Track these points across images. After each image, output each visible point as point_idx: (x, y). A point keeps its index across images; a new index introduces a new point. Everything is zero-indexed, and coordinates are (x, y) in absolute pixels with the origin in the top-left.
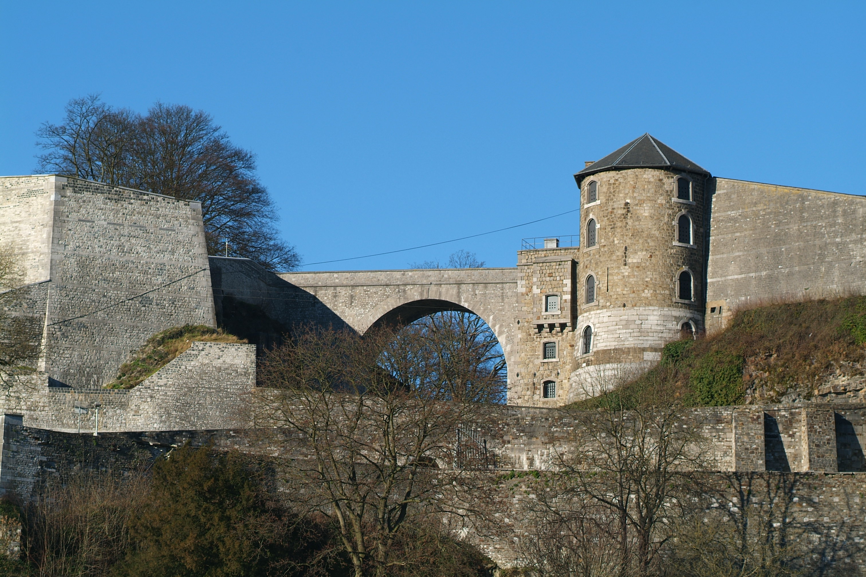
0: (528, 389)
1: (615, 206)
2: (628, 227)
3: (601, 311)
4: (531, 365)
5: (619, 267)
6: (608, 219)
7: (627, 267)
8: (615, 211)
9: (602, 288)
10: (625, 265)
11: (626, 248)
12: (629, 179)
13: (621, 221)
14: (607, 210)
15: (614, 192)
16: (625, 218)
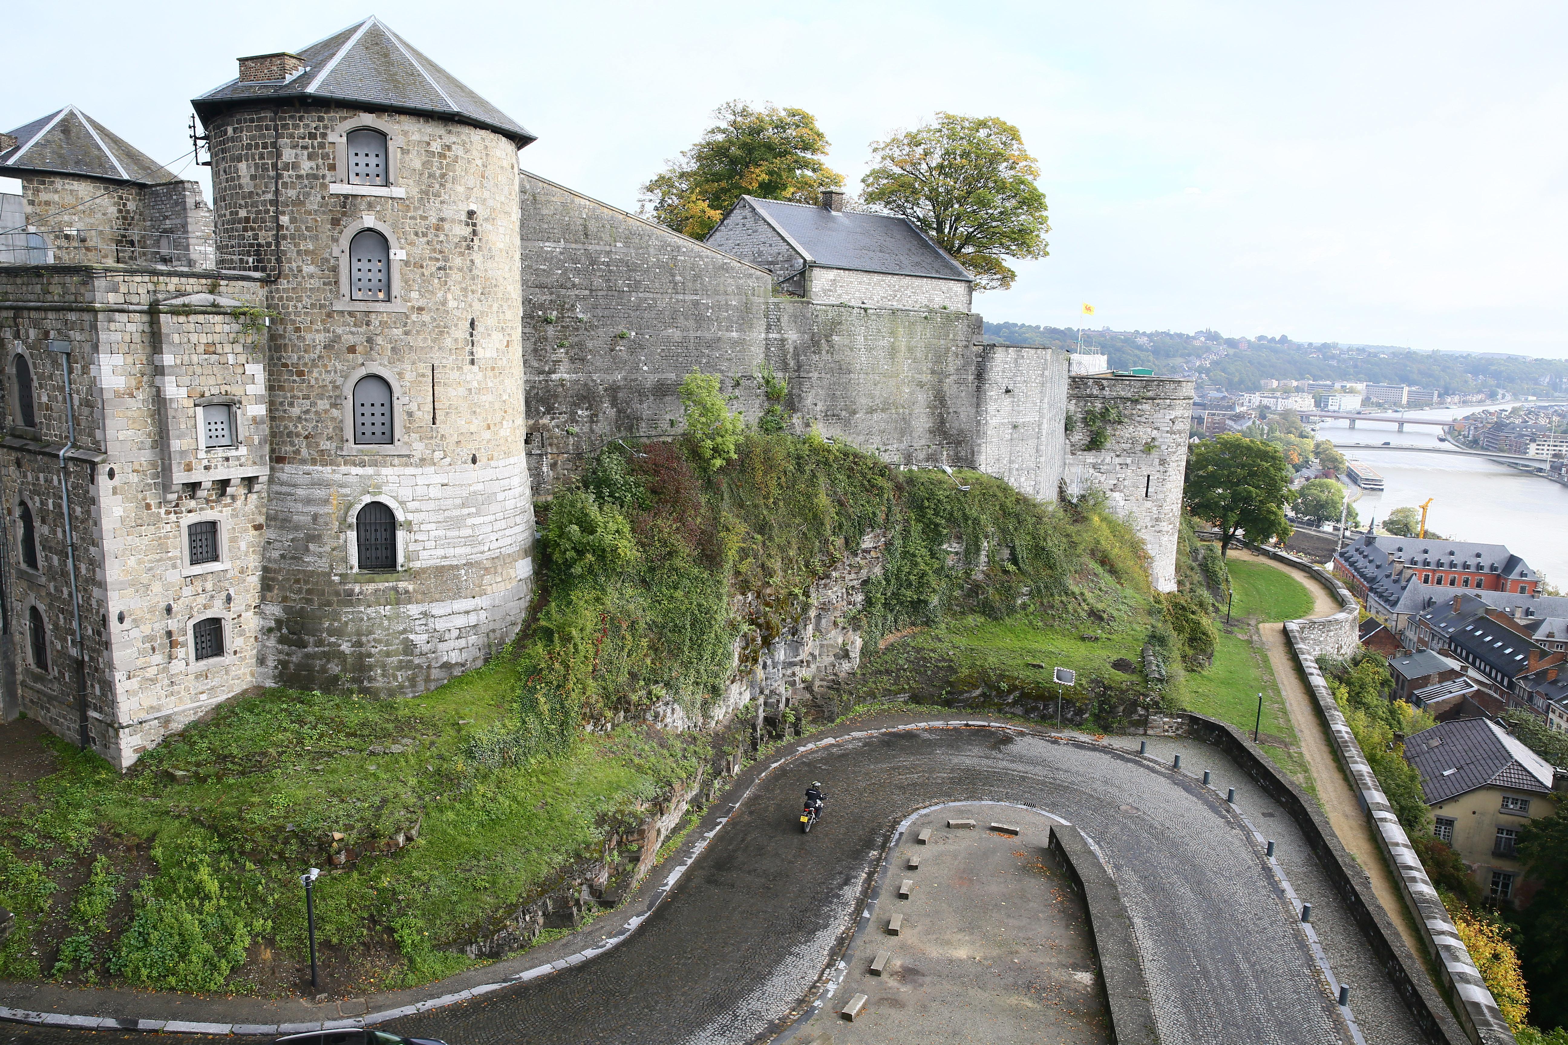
0: (153, 649)
1: (447, 213)
2: (475, 272)
3: (419, 471)
4: (157, 587)
5: (460, 368)
6: (428, 243)
7: (475, 368)
8: (446, 226)
9: (418, 414)
10: (472, 362)
11: (472, 324)
12: (475, 153)
13: (462, 254)
14: (425, 218)
15: (443, 176)
16: (469, 248)
